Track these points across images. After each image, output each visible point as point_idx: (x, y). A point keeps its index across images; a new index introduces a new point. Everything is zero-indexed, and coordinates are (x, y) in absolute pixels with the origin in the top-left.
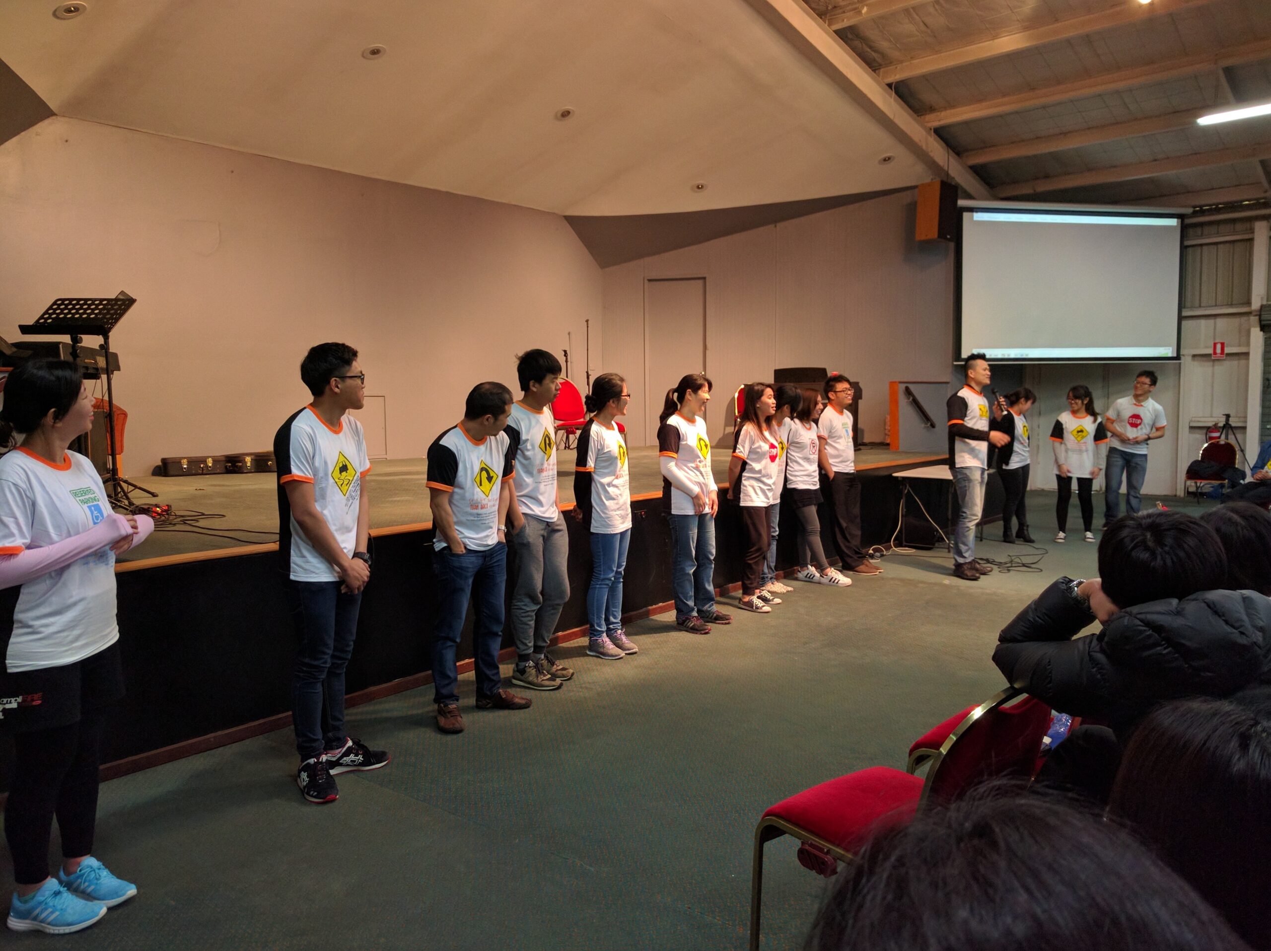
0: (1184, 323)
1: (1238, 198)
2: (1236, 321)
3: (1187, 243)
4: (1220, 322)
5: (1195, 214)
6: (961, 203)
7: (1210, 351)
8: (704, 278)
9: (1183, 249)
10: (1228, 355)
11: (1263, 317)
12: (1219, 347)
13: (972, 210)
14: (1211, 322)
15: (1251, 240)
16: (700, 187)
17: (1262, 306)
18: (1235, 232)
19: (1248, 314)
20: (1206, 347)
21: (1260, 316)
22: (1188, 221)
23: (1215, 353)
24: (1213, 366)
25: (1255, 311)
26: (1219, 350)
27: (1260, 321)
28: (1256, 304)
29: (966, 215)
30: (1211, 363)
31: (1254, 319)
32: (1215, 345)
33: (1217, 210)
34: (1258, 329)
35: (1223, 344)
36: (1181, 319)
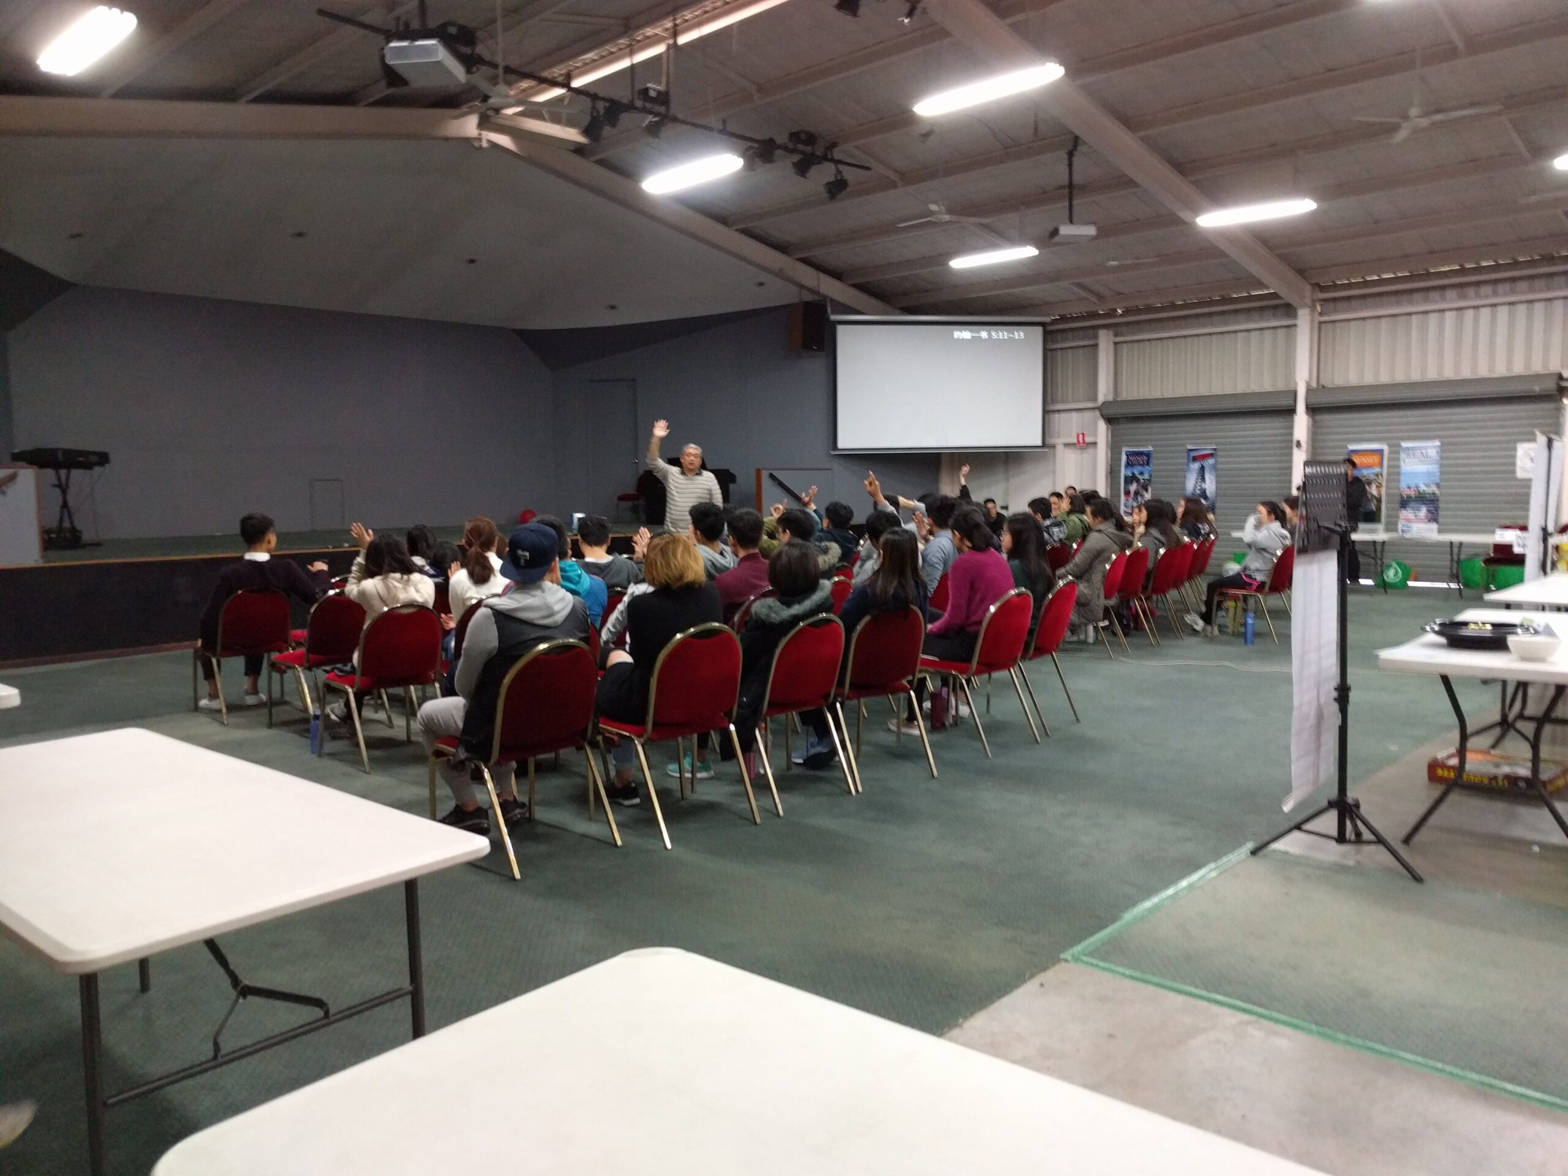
2: (1092, 414)
3: (1051, 347)
4: (1081, 415)
5: (1059, 321)
6: (833, 317)
7: (1075, 440)
8: (633, 380)
9: (1046, 351)
10: (1086, 444)
11: (1107, 411)
12: (1081, 436)
13: (845, 322)
15: (1096, 346)
16: (613, 307)
17: (1106, 402)
18: (1087, 338)
19: (1096, 409)
20: (1074, 437)
21: (1104, 410)
22: (1049, 328)
25: (1100, 406)
26: (1081, 441)
27: (1102, 416)
28: (1101, 399)
29: (839, 327)
31: (1097, 413)
32: (1078, 435)
34: (1102, 421)
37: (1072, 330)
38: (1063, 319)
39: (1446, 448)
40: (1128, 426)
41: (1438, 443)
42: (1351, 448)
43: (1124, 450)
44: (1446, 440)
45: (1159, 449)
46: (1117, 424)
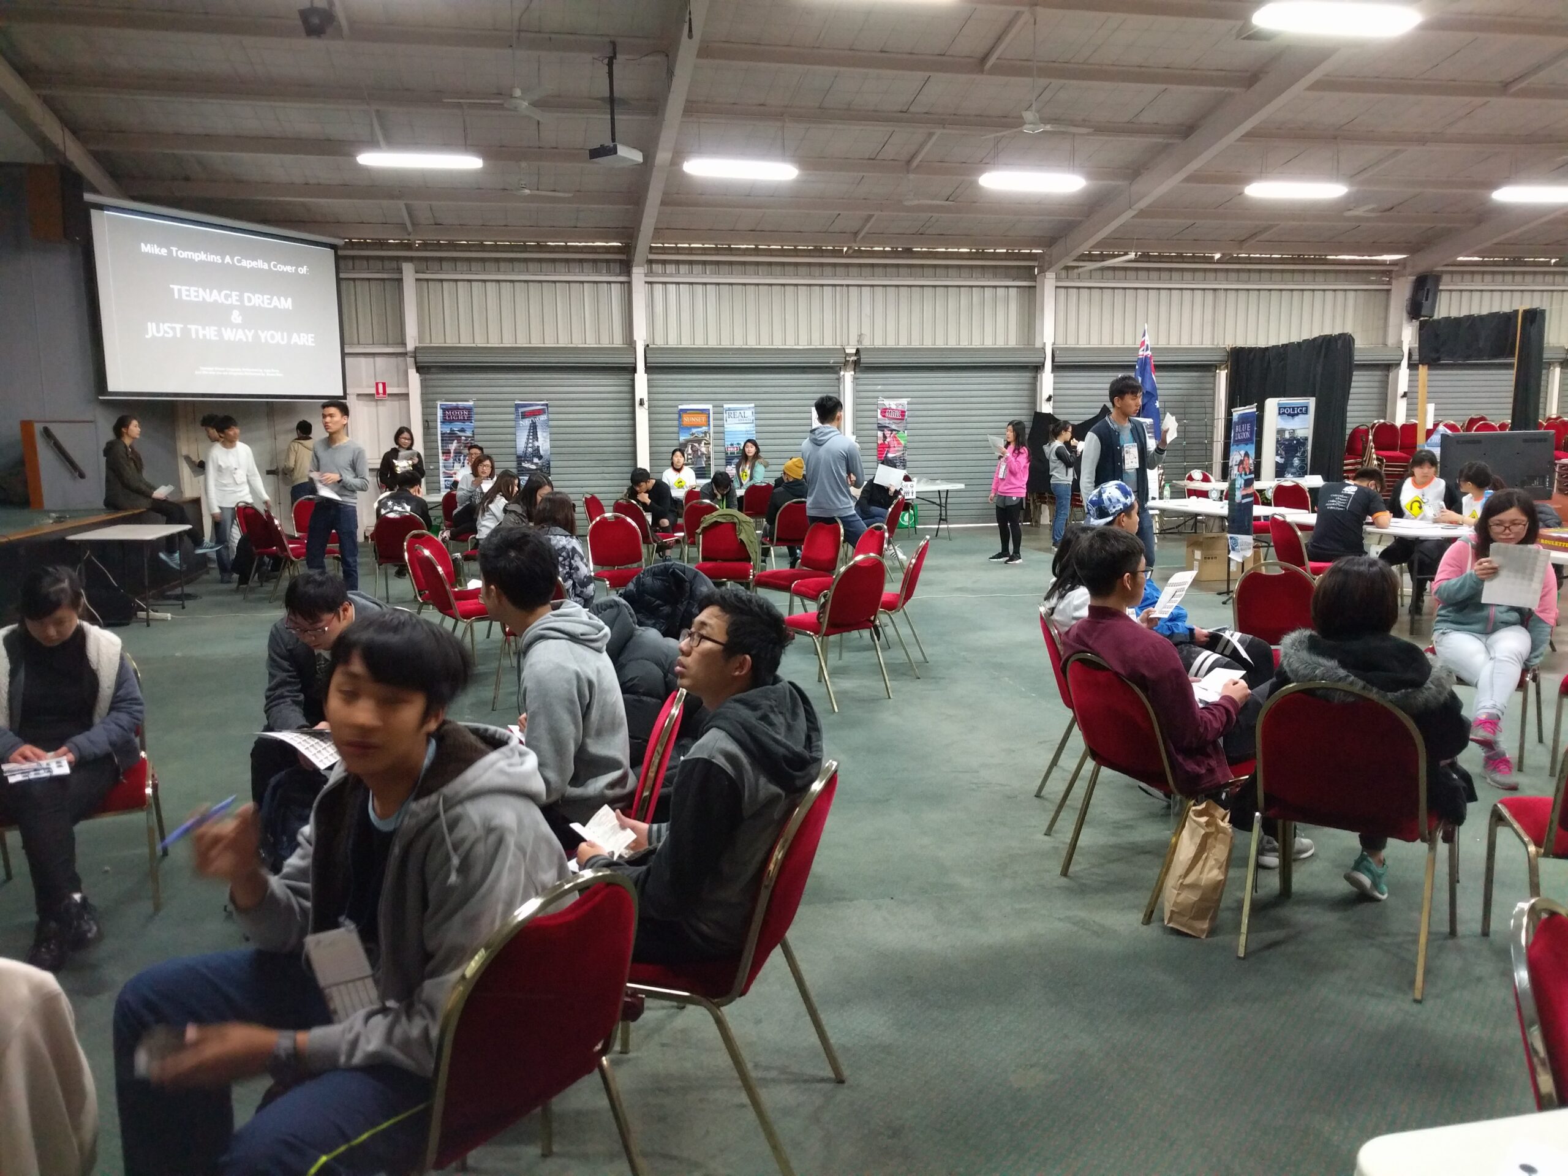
0: (347, 360)
1: (385, 237)
2: (393, 360)
3: (342, 275)
4: (379, 360)
5: (347, 246)
6: (88, 197)
7: (373, 391)
9: (339, 280)
10: (389, 395)
11: (418, 359)
12: (381, 387)
14: (370, 360)
15: (400, 280)
17: (416, 348)
18: (383, 270)
19: (404, 354)
20: (369, 387)
21: (415, 358)
23: (378, 393)
24: (377, 406)
25: (410, 352)
26: (381, 390)
27: (416, 363)
28: (411, 346)
30: (374, 403)
31: (410, 361)
32: (377, 384)
33: (363, 245)
34: (415, 370)
35: (384, 384)
37: (367, 258)
39: (759, 409)
40: (440, 376)
41: (753, 405)
42: (680, 407)
43: (439, 403)
44: (758, 403)
45: (481, 403)
46: (428, 373)
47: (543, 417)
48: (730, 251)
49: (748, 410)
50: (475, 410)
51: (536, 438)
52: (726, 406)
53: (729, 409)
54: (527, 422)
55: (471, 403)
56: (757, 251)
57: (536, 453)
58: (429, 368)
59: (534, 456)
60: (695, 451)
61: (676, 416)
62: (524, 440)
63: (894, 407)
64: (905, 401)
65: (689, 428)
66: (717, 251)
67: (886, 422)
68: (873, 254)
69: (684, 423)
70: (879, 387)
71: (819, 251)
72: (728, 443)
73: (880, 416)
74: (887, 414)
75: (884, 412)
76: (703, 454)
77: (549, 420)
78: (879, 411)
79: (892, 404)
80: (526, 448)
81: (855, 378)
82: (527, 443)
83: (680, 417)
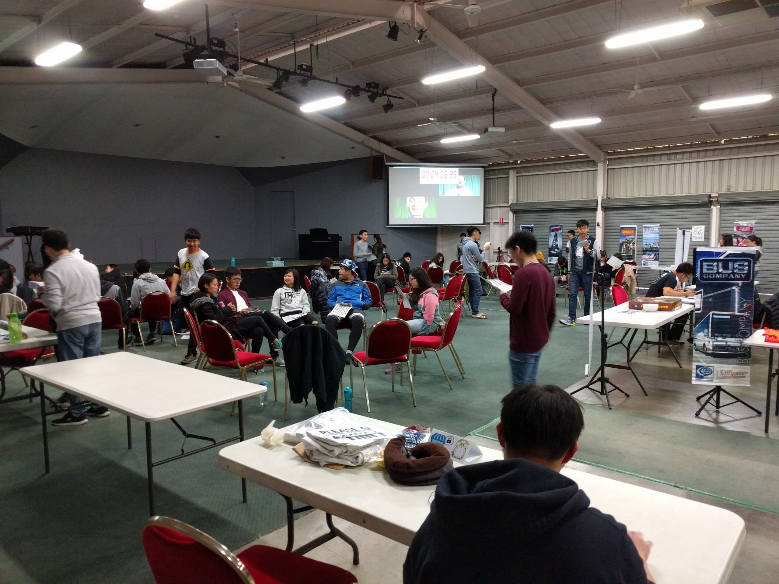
0: (486, 210)
3: (487, 178)
4: (504, 209)
5: (491, 166)
6: (387, 164)
7: (498, 221)
8: (293, 191)
9: (485, 179)
10: (504, 223)
12: (501, 219)
13: (392, 166)
14: (501, 209)
15: (508, 177)
16: (284, 158)
17: (513, 204)
18: (504, 174)
21: (512, 208)
22: (487, 169)
25: (510, 205)
26: (501, 221)
27: (512, 210)
28: (510, 203)
29: (390, 168)
30: (499, 226)
31: (509, 209)
34: (511, 213)
36: (485, 208)
37: (498, 170)
38: (493, 165)
39: (662, 227)
40: (523, 215)
41: (659, 225)
42: (621, 226)
43: (521, 226)
44: (662, 224)
45: (537, 226)
46: (518, 214)
47: (560, 231)
48: (654, 149)
49: (656, 227)
50: (534, 229)
51: (557, 240)
52: (644, 225)
53: (646, 227)
54: (554, 233)
55: (533, 225)
56: (669, 148)
57: (557, 247)
58: (518, 211)
59: (555, 248)
60: (627, 247)
61: (619, 230)
62: (552, 241)
63: (745, 225)
64: (753, 222)
65: (625, 236)
66: (647, 150)
67: (740, 233)
68: (740, 141)
69: (623, 234)
70: (736, 214)
71: (705, 144)
72: (644, 244)
73: (735, 230)
74: (740, 229)
75: (738, 227)
76: (631, 249)
77: (562, 232)
78: (735, 227)
79: (745, 223)
80: (553, 244)
81: (721, 210)
82: (553, 242)
83: (621, 231)
